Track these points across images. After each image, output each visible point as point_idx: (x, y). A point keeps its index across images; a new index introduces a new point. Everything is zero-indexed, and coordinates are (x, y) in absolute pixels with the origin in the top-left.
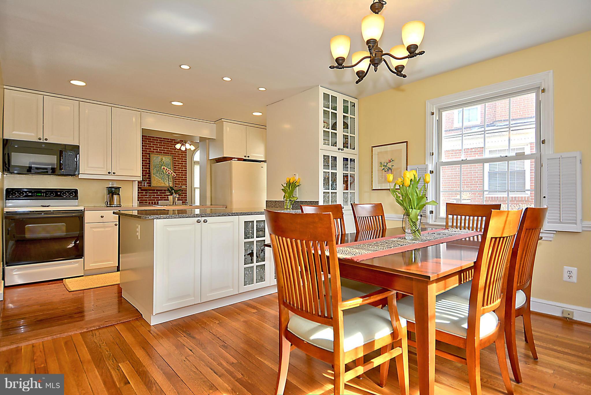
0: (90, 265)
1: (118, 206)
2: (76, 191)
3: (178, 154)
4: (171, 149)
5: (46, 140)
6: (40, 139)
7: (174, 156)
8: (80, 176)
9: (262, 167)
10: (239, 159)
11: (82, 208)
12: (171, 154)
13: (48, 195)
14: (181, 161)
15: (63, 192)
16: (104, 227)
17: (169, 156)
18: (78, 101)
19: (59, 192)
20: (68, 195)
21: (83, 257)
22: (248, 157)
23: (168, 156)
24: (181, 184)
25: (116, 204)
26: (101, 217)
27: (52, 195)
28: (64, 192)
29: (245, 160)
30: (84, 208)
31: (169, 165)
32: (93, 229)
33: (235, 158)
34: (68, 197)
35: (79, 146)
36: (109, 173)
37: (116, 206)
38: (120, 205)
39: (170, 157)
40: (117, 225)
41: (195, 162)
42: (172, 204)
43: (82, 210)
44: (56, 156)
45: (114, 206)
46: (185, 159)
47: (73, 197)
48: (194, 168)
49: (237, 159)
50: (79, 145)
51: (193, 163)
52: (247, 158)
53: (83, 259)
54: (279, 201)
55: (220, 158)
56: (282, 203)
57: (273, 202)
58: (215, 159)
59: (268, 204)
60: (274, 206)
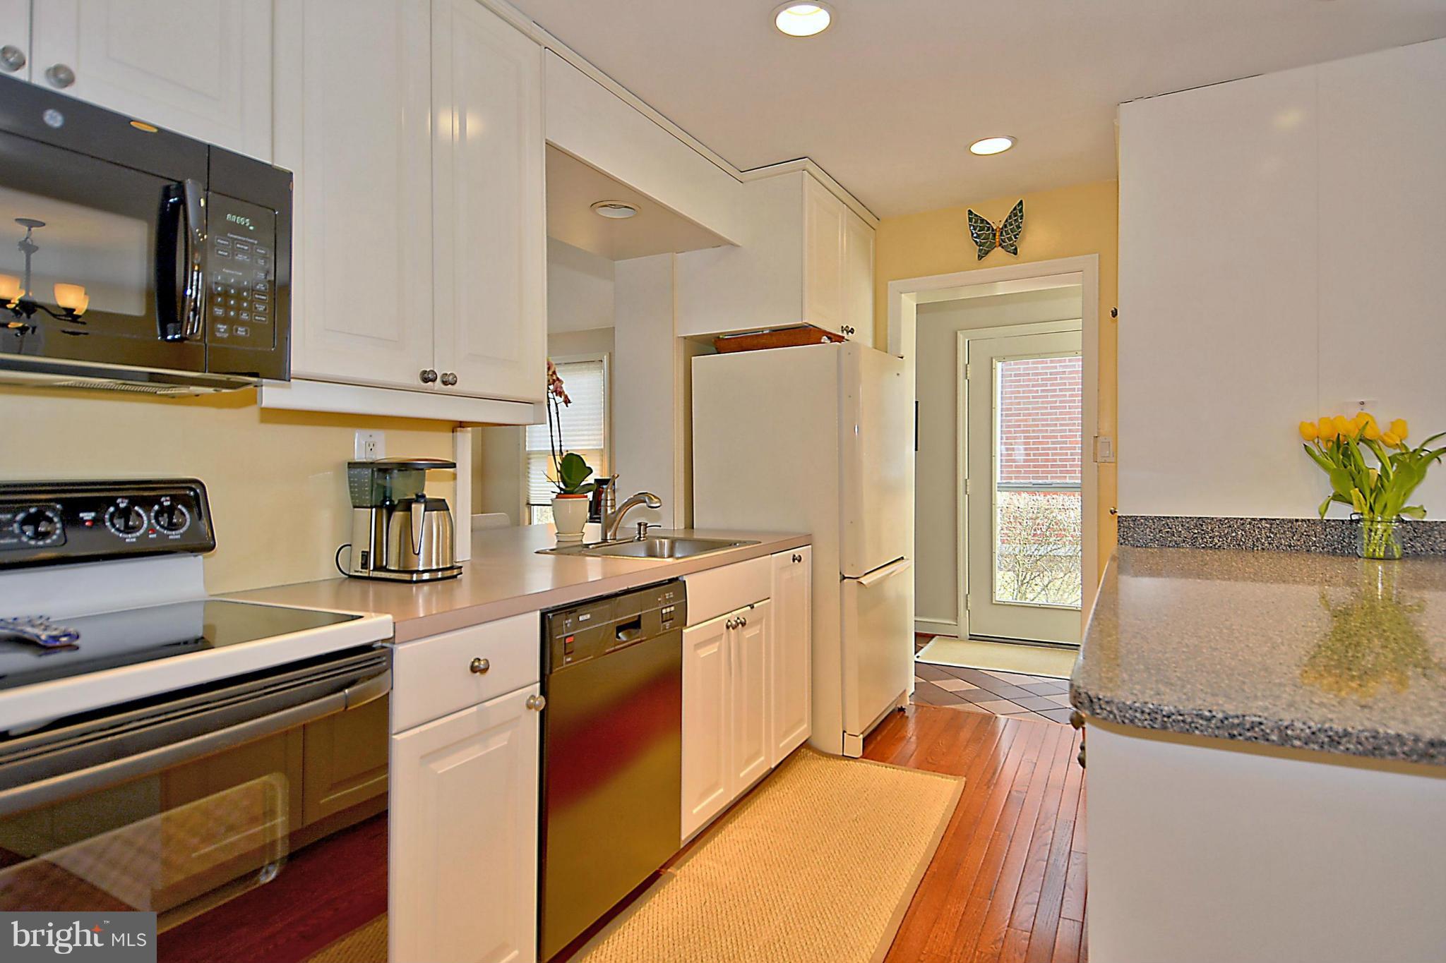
2: (191, 499)
15: (113, 501)
19: (85, 505)
20: (151, 527)
27: (43, 535)
28: (123, 504)
33: (826, 334)
34: (154, 541)
35: (291, 173)
36: (427, 377)
47: (182, 538)
50: (289, 168)
54: (1226, 521)
55: (762, 330)
56: (1254, 531)
57: (1182, 525)
58: (721, 333)
59: (1138, 534)
60: (1184, 541)
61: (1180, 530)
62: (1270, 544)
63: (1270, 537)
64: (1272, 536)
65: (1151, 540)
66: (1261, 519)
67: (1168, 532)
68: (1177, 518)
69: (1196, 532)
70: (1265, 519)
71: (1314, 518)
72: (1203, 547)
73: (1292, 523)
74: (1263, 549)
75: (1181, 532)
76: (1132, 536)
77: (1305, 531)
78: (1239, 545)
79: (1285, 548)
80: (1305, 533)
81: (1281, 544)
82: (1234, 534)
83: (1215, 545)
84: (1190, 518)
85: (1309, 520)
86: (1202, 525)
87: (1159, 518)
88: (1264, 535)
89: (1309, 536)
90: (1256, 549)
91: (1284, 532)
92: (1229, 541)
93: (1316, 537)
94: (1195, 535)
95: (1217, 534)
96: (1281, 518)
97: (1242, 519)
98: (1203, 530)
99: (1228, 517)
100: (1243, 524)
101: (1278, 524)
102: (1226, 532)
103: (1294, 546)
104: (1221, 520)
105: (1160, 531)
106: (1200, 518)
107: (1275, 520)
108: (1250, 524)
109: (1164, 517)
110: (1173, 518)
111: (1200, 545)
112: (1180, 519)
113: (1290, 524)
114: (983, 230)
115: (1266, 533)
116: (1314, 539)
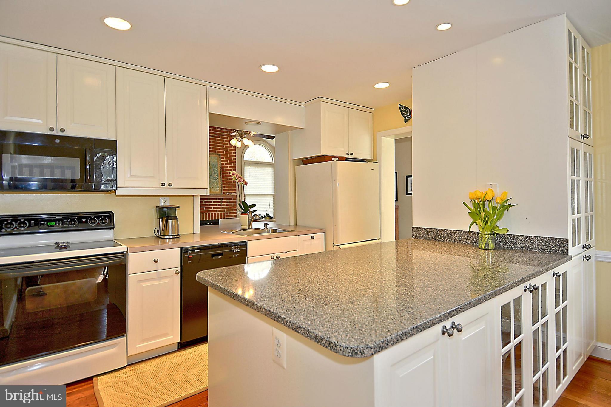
0: (137, 346)
1: (175, 237)
2: (110, 216)
3: (225, 152)
4: (217, 146)
5: (62, 130)
6: (52, 129)
7: (222, 155)
8: (119, 192)
9: (373, 169)
10: (341, 159)
11: (122, 248)
12: (218, 152)
13: (67, 224)
14: (230, 161)
15: (90, 217)
16: (159, 278)
17: (215, 154)
18: (114, 66)
19: (84, 218)
20: (98, 223)
21: (126, 335)
22: (352, 154)
23: (214, 156)
24: (230, 190)
25: (173, 234)
26: (154, 261)
27: (73, 224)
28: (92, 217)
29: (347, 159)
30: (127, 248)
31: (215, 166)
32: (141, 284)
33: (335, 157)
34: (99, 226)
35: (117, 141)
36: (163, 185)
37: (171, 237)
38: (179, 235)
39: (217, 157)
40: (178, 274)
41: (245, 162)
42: (247, 228)
43: (123, 253)
44: (79, 159)
45: (167, 237)
46: (234, 159)
47: (106, 225)
48: (244, 170)
49: (337, 159)
50: (115, 140)
51: (243, 163)
52: (350, 156)
53: (125, 338)
54: (446, 231)
55: (313, 157)
56: (455, 235)
57: (432, 232)
58: (303, 158)
59: (418, 234)
60: (432, 238)
61: (431, 233)
62: (460, 241)
63: (460, 238)
64: (461, 237)
65: (422, 237)
66: (457, 231)
67: (427, 234)
68: (430, 229)
69: (436, 234)
70: (458, 231)
71: (474, 231)
72: (438, 241)
73: (467, 233)
74: (458, 243)
75: (431, 234)
76: (416, 235)
77: (472, 236)
78: (450, 240)
79: (465, 243)
80: (472, 237)
81: (464, 241)
82: (448, 236)
83: (442, 240)
84: (434, 229)
85: (473, 232)
86: (438, 232)
87: (425, 228)
88: (458, 237)
89: (473, 238)
90: (455, 242)
91: (465, 236)
92: (446, 239)
93: (475, 239)
94: (436, 236)
95: (443, 236)
96: (464, 230)
97: (451, 230)
98: (438, 234)
99: (446, 229)
100: (451, 232)
101: (462, 233)
102: (445, 235)
103: (468, 242)
104: (444, 230)
105: (425, 233)
106: (437, 229)
107: (461, 231)
108: (453, 232)
109: (426, 228)
110: (429, 229)
111: (437, 239)
112: (431, 229)
113: (466, 233)
114: (405, 111)
115: (458, 236)
116: (475, 240)
